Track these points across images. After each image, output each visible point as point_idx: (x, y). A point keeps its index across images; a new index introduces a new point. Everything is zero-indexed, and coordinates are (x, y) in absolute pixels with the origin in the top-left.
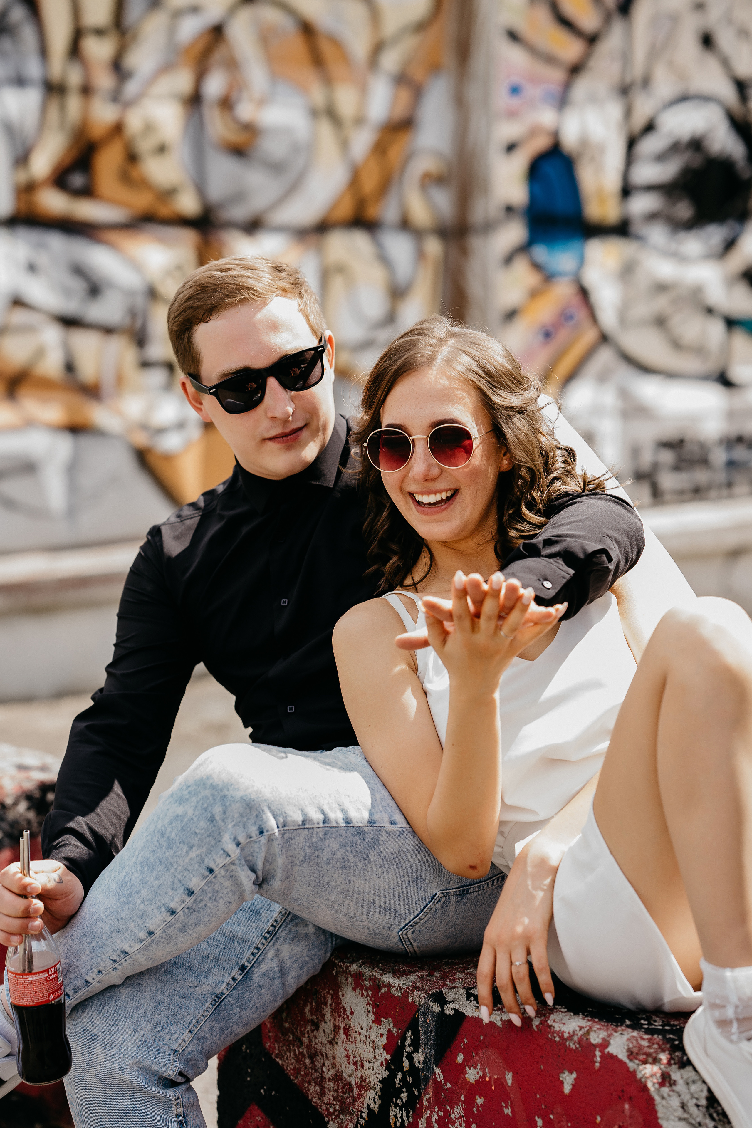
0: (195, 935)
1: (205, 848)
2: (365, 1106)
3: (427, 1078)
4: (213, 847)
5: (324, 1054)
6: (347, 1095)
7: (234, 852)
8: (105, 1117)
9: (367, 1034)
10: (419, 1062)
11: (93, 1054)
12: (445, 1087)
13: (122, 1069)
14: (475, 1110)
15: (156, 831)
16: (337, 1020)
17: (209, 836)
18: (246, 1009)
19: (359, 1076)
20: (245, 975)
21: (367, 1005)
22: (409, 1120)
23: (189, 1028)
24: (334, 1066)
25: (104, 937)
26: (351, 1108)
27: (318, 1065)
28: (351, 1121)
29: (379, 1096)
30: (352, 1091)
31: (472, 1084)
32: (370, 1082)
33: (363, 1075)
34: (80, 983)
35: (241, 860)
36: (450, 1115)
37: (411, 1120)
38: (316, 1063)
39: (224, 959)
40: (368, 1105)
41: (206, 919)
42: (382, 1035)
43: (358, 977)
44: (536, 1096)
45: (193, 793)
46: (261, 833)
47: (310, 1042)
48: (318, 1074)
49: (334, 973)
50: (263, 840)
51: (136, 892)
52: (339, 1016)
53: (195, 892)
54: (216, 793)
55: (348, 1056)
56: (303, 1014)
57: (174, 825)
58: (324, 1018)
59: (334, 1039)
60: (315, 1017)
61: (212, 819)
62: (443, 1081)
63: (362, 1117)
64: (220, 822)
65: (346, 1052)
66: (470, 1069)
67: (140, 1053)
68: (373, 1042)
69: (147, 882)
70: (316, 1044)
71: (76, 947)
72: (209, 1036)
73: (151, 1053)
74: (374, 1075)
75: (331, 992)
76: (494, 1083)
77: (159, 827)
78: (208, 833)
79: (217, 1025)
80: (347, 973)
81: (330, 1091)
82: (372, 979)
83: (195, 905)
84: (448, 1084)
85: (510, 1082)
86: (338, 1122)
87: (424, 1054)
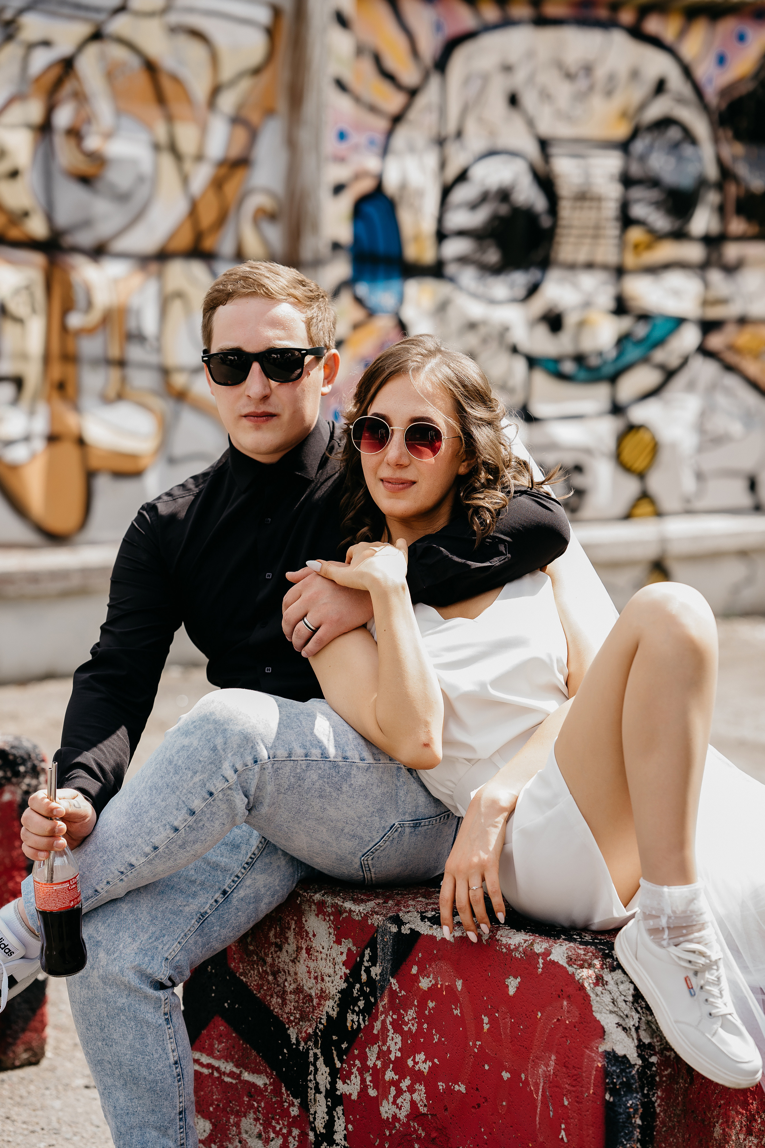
0: (192, 852)
1: (207, 774)
2: (324, 1013)
3: (383, 988)
4: (214, 773)
5: (287, 971)
6: (307, 1005)
7: (232, 777)
8: (103, 1012)
9: (328, 953)
10: (376, 975)
11: (97, 958)
12: (400, 995)
13: (122, 971)
14: (427, 1012)
15: (164, 760)
16: (300, 942)
17: (211, 763)
18: (224, 927)
19: (319, 989)
20: (226, 898)
21: (328, 928)
22: (365, 1024)
23: (179, 940)
24: (295, 981)
25: (115, 852)
26: (310, 1016)
27: (280, 980)
28: (310, 1026)
29: (337, 1004)
30: (312, 1001)
31: (425, 991)
32: (330, 993)
33: (323, 987)
34: (90, 892)
35: (237, 785)
36: (403, 1018)
37: (367, 1023)
38: (279, 979)
39: (208, 884)
40: (327, 1013)
41: (203, 838)
42: (342, 953)
43: (321, 905)
44: (484, 998)
45: (198, 727)
46: (256, 762)
47: (273, 962)
48: (280, 988)
49: (298, 902)
50: (257, 768)
51: (145, 812)
52: (302, 938)
53: (196, 813)
54: (218, 727)
55: (309, 972)
56: (267, 938)
57: (181, 754)
58: (287, 941)
59: (296, 958)
60: (278, 940)
61: (214, 749)
62: (398, 990)
63: (320, 1023)
64: (221, 751)
65: (308, 969)
66: (423, 978)
67: (137, 959)
68: (334, 959)
69: (155, 803)
70: (279, 963)
71: (89, 861)
72: (194, 948)
73: (146, 959)
74: (333, 987)
75: (295, 918)
76: (445, 989)
77: (167, 756)
78: (210, 760)
79: (200, 940)
80: (310, 901)
81: (291, 1002)
82: (335, 906)
83: (195, 824)
84: (403, 992)
85: (459, 988)
86: (298, 1028)
87: (381, 968)
